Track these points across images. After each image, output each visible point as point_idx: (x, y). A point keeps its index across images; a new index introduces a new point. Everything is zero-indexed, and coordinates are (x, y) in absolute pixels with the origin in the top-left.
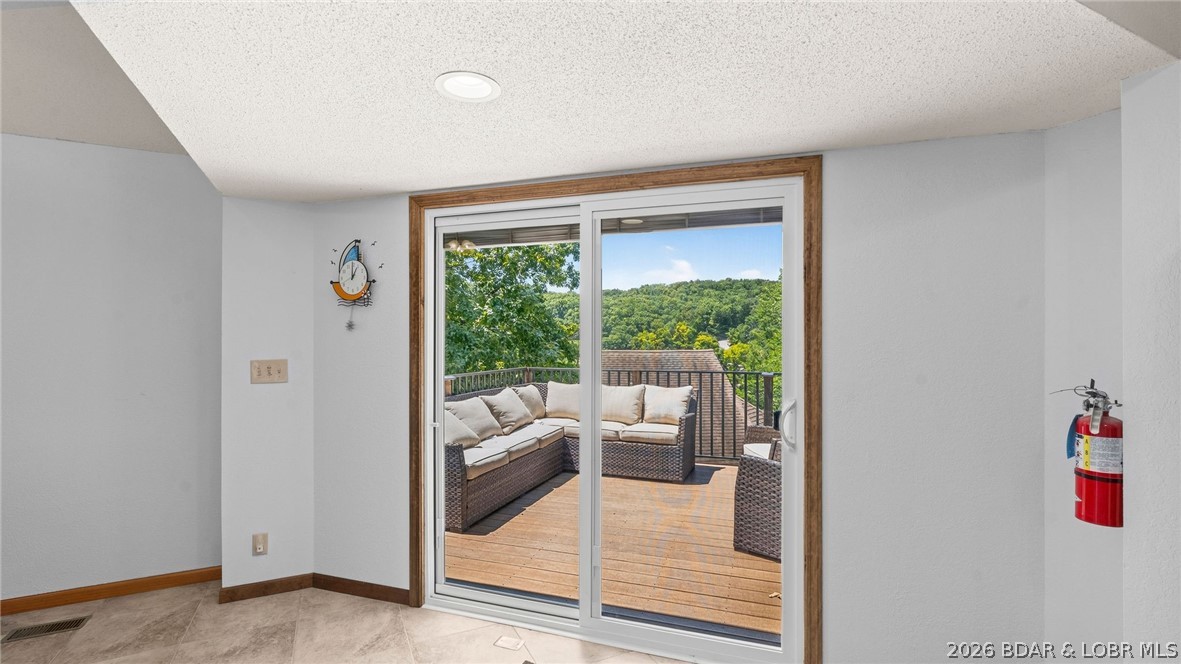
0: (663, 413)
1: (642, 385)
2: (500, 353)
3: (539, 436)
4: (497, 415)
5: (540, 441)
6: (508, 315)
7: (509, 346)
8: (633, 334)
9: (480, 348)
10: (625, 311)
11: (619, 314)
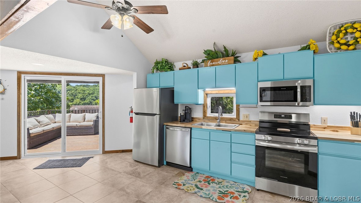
0: (90, 119)
1: (85, 113)
2: (38, 106)
3: (53, 127)
4: (39, 122)
5: (53, 128)
6: (41, 94)
7: (42, 103)
8: (94, 100)
9: (31, 104)
10: (91, 92)
11: (89, 93)
